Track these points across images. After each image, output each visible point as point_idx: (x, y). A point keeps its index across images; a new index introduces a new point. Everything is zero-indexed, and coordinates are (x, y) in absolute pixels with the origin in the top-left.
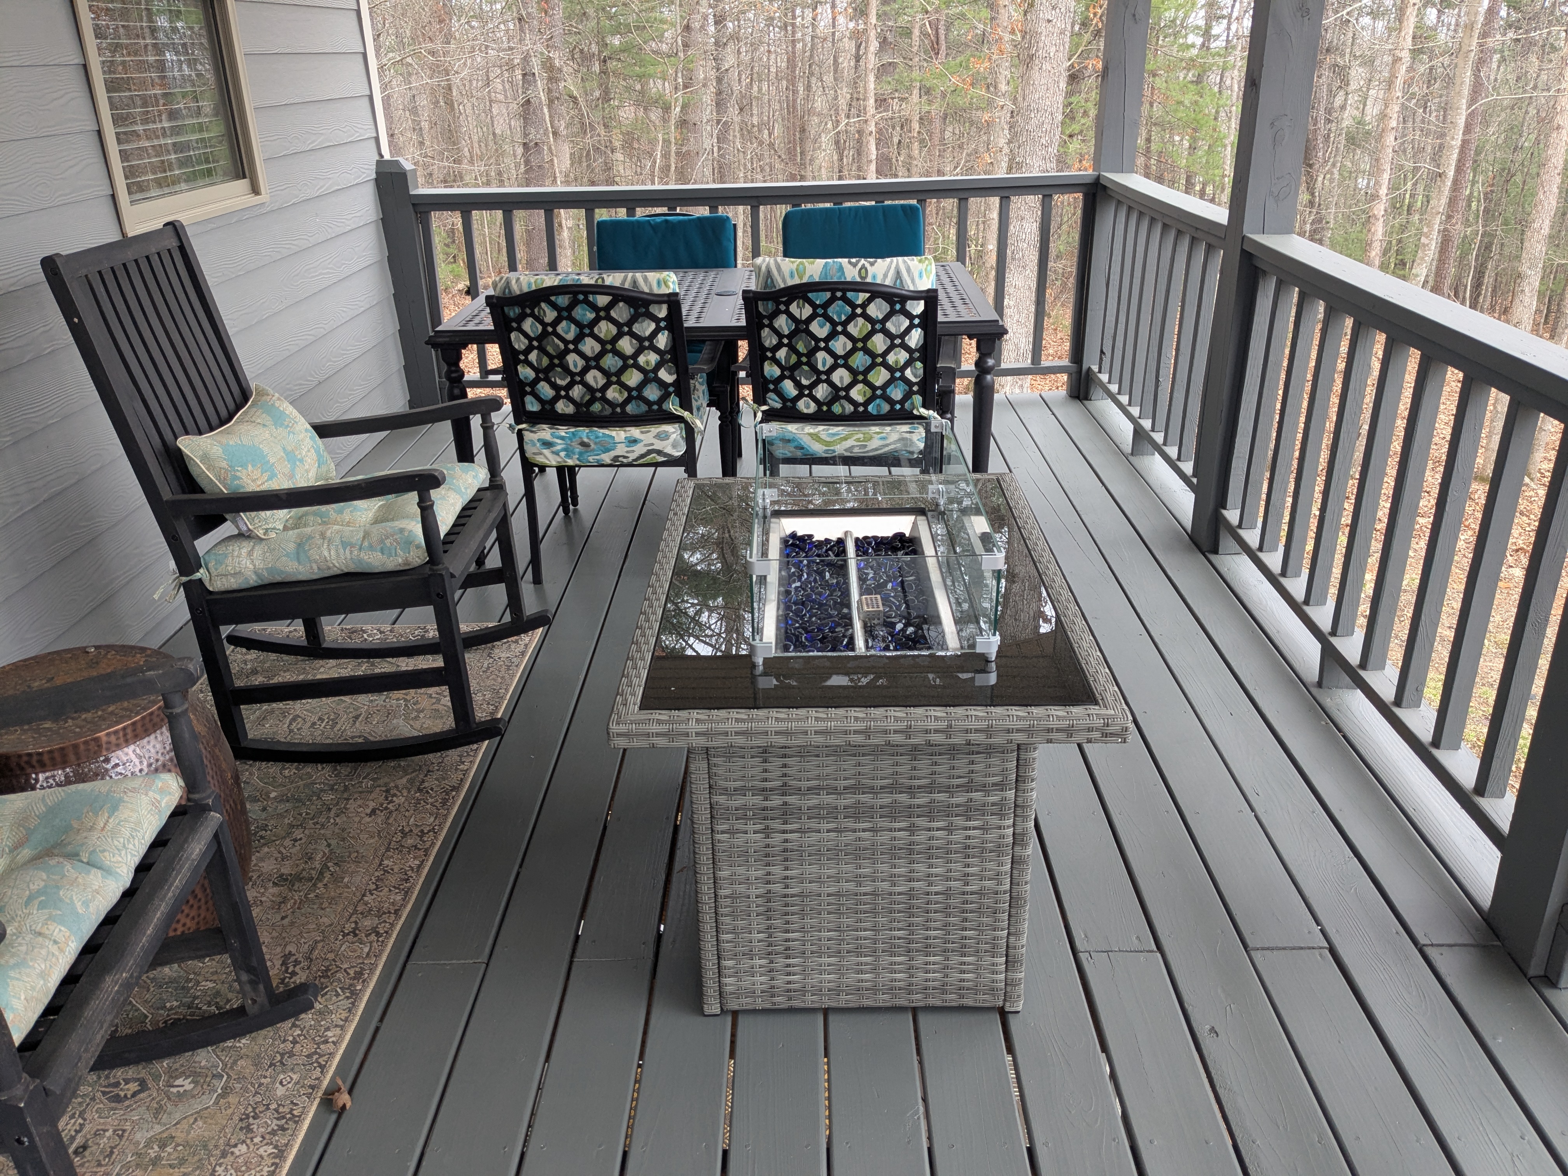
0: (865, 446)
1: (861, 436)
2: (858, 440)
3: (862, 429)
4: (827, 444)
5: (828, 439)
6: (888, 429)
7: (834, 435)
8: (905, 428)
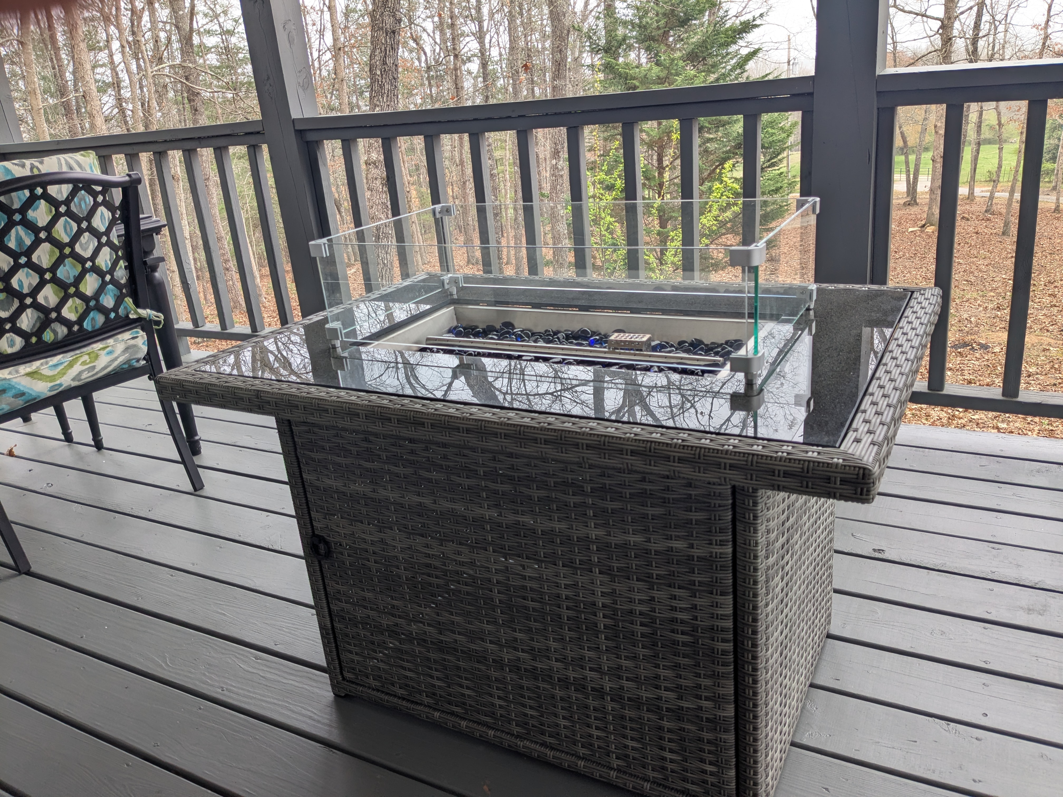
0: (94, 367)
1: (86, 358)
2: (84, 363)
3: (84, 350)
4: (51, 378)
5: (50, 373)
6: (111, 341)
7: (55, 366)
8: (127, 335)
